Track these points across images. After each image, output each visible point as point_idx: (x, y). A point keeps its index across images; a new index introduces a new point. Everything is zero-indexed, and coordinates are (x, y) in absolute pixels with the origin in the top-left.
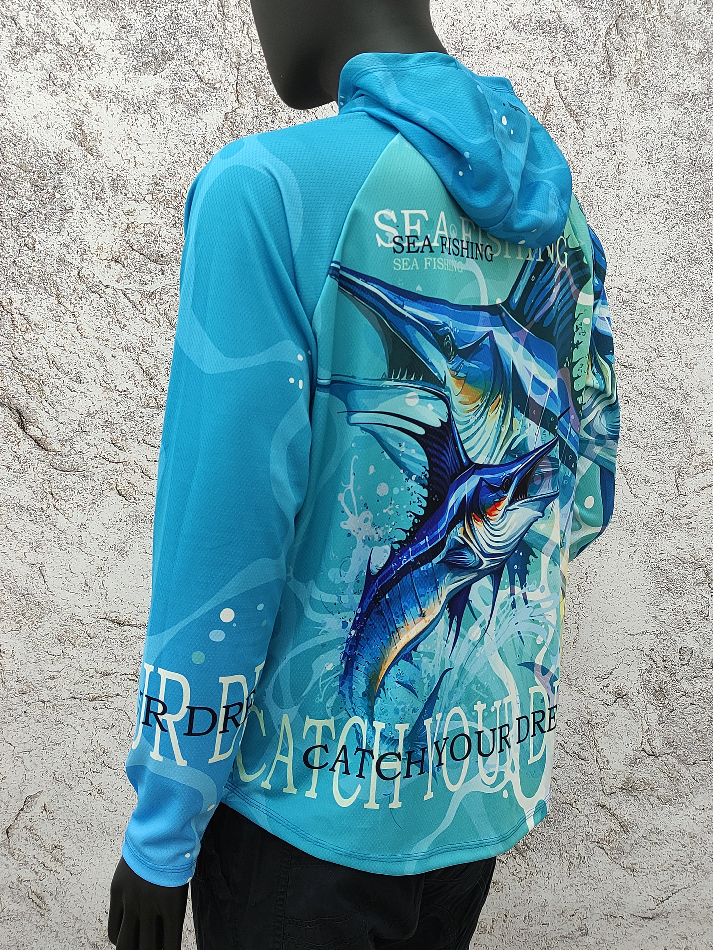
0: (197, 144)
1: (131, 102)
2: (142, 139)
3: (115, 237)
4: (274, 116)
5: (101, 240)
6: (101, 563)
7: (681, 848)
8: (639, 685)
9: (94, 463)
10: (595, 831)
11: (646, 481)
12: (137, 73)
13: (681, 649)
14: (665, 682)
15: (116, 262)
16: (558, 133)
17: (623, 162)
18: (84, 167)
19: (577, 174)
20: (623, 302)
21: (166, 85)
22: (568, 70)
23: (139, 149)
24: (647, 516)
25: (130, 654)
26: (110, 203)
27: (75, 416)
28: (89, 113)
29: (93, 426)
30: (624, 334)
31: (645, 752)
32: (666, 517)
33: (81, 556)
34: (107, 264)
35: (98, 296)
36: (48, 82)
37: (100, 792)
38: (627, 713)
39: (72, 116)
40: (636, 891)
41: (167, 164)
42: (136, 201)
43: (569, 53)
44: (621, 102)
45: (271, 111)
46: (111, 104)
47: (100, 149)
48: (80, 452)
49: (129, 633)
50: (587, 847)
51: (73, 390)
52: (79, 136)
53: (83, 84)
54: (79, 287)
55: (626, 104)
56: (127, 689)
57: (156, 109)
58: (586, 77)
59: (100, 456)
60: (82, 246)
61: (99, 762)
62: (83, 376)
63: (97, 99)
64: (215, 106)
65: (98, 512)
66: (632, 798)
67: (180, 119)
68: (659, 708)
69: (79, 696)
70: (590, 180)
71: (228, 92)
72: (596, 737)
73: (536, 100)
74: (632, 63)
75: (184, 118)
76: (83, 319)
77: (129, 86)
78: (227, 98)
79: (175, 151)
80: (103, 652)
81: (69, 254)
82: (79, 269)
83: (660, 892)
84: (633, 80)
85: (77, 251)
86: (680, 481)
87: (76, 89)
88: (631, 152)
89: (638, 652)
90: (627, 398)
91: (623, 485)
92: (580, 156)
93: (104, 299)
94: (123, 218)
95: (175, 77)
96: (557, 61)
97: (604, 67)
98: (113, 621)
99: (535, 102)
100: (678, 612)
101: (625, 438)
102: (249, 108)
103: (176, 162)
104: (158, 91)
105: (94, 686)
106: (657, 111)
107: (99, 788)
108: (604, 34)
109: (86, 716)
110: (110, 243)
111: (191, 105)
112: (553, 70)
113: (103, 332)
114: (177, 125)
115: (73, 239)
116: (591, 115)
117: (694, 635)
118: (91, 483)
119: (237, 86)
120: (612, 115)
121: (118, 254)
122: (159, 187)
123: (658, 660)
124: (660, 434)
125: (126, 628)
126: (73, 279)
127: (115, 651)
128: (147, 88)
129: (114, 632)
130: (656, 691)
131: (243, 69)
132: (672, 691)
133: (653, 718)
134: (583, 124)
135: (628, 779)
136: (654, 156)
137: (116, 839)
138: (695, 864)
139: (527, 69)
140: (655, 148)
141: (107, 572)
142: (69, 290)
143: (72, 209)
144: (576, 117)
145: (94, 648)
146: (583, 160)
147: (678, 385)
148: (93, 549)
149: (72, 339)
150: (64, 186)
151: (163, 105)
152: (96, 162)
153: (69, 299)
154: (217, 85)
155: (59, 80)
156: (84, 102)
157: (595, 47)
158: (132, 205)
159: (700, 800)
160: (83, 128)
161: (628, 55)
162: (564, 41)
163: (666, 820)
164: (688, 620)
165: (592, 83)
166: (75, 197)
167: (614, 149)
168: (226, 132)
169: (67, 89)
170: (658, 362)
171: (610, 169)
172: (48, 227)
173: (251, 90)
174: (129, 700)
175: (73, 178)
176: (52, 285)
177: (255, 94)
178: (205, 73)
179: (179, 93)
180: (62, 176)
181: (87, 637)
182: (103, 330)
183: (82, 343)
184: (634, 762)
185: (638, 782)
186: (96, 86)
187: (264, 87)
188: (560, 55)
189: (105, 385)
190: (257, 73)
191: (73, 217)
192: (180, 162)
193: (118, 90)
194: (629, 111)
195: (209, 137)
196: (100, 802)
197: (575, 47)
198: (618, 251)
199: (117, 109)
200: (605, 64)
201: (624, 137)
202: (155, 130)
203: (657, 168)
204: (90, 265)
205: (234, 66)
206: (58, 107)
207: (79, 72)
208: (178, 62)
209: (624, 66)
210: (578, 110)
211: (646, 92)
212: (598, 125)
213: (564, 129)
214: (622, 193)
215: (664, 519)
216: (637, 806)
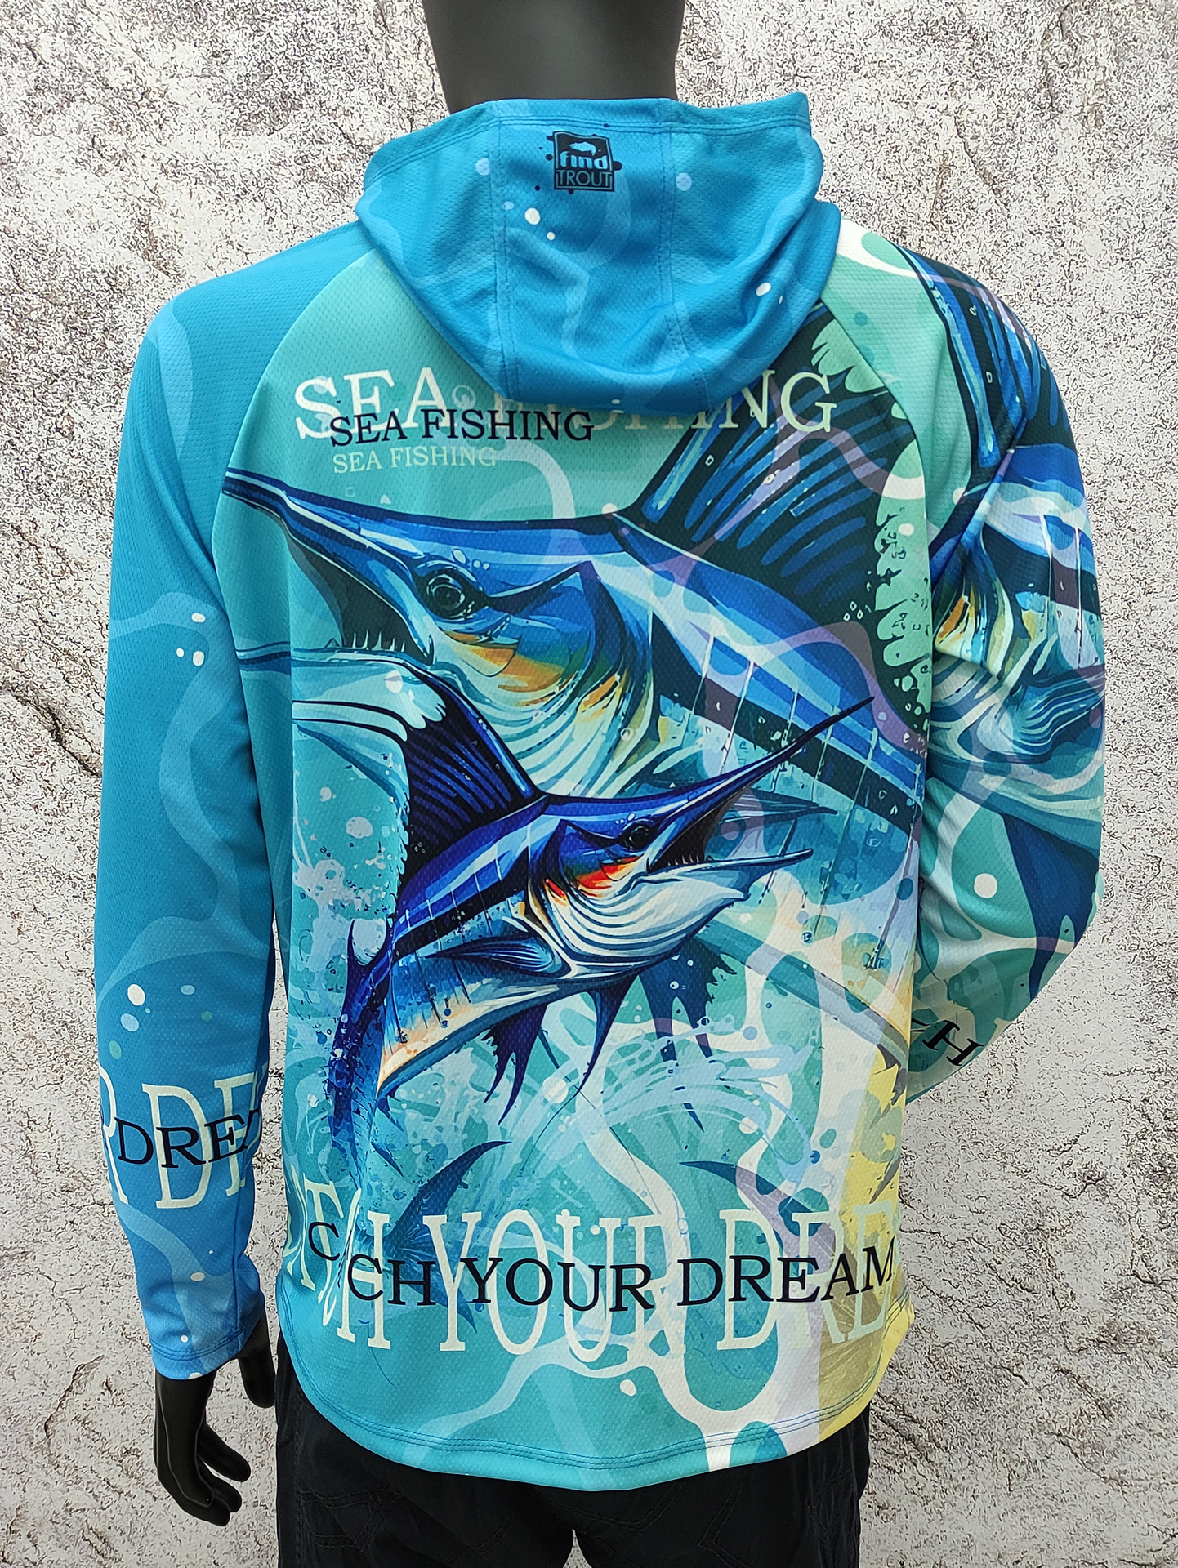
8: (1124, 1163)
10: (1053, 1415)
11: (1129, 809)
14: (1170, 1156)
17: (1077, 259)
21: (290, 151)
22: (979, 103)
24: (1132, 868)
32: (1166, 871)
36: (90, 153)
38: (1105, 1209)
40: (1127, 1518)
43: (979, 74)
44: (1072, 156)
50: (1040, 1444)
53: (149, 155)
55: (1080, 158)
66: (1117, 1358)
68: (1160, 1201)
70: (1021, 292)
72: (1052, 1252)
74: (1090, 87)
77: (226, 155)
83: (1169, 1520)
84: (1091, 117)
87: (137, 162)
88: (1091, 241)
89: (1121, 1105)
92: (1003, 250)
96: (958, 89)
104: (277, 161)
106: (1134, 169)
108: (1040, 40)
112: (953, 104)
116: (1020, 179)
123: (1157, 1117)
124: (1152, 726)
130: (1155, 1171)
133: (1151, 1217)
135: (1109, 1324)
136: (1130, 248)
139: (907, 103)
140: (1133, 232)
146: (1008, 257)
155: (109, 148)
156: (151, 185)
157: (1024, 63)
160: (150, 229)
161: (1081, 75)
162: (971, 54)
165: (1020, 125)
169: (123, 164)
170: (1146, 603)
171: (1056, 271)
172: (95, 397)
176: (104, 496)
178: (355, 128)
179: (311, 164)
184: (1119, 1295)
188: (963, 79)
197: (989, 63)
199: (207, 194)
200: (1043, 91)
203: (1136, 268)
206: (108, 194)
208: (309, 112)
209: (1076, 93)
210: (997, 172)
211: (1115, 137)
212: (1033, 197)
213: (974, 205)
214: (1077, 313)
215: (1162, 874)
216: (1126, 1372)
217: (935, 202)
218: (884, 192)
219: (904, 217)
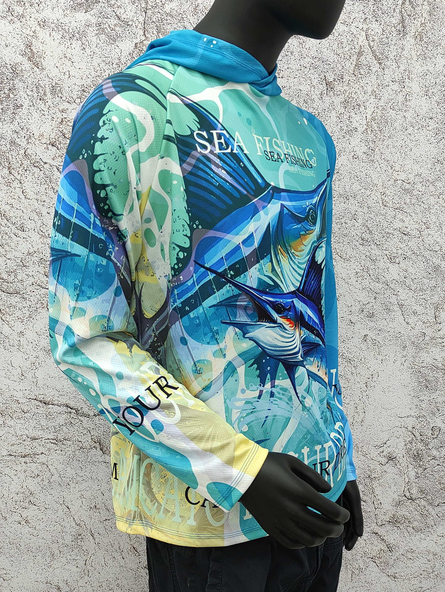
0: (114, 64)
1: (67, 31)
2: (75, 59)
3: (52, 128)
5: (42, 129)
6: (33, 360)
7: (427, 562)
8: (403, 452)
9: (31, 288)
10: (370, 550)
11: (415, 313)
12: (73, 11)
13: (433, 427)
14: (421, 450)
15: (52, 145)
16: (366, 71)
17: (409, 94)
18: (32, 76)
19: (378, 100)
20: (405, 190)
21: (94, 20)
22: (376, 28)
23: (72, 65)
24: (414, 336)
25: (52, 425)
26: (50, 103)
27: (19, 254)
28: (37, 37)
29: (32, 262)
30: (405, 212)
31: (406, 497)
32: (427, 338)
33: (20, 354)
34: (46, 147)
35: (39, 169)
36: (8, 13)
37: (27, 522)
38: (395, 470)
39: (24, 39)
41: (92, 77)
42: (68, 102)
43: (376, 16)
44: (410, 52)
46: (53, 31)
47: (44, 64)
48: (21, 280)
49: (52, 410)
50: (364, 562)
51: (18, 236)
52: (29, 53)
53: (33, 16)
54: (25, 162)
55: (413, 53)
56: (49, 450)
57: (86, 37)
58: (387, 33)
59: (36, 283)
60: (28, 133)
61: (27, 501)
62: (26, 226)
63: (43, 28)
64: (128, 38)
65: (33, 323)
66: (396, 529)
67: (102, 45)
68: (416, 467)
69: (15, 454)
70: (387, 105)
71: (138, 28)
72: (374, 486)
74: (419, 25)
75: (106, 45)
76: (27, 185)
77: (66, 20)
78: (137, 32)
79: (98, 68)
80: (33, 423)
81: (18, 138)
82: (25, 149)
84: (419, 37)
85: (25, 136)
86: (437, 313)
87: (28, 19)
88: (415, 87)
89: (404, 429)
90: (405, 256)
91: (399, 315)
92: (381, 87)
93: (43, 172)
94: (59, 115)
95: (100, 15)
96: (368, 21)
97: (399, 27)
98: (41, 401)
99: (352, 48)
100: (432, 402)
101: (402, 283)
103: (99, 76)
104: (88, 24)
105: (26, 447)
106: (433, 59)
107: (26, 519)
108: (401, 4)
109: (19, 468)
110: (49, 132)
111: (111, 36)
112: (365, 27)
113: (41, 196)
114: (100, 50)
115: (22, 127)
116: (389, 59)
117: (442, 418)
118: (29, 303)
119: (144, 25)
120: (404, 61)
121: (54, 140)
122: (86, 94)
123: (417, 435)
124: (426, 281)
125: (50, 406)
126: (21, 156)
127: (42, 422)
128: (79, 22)
129: (42, 409)
130: (415, 456)
131: (149, 12)
132: (425, 456)
133: (412, 474)
134: (383, 66)
135: (394, 515)
136: (430, 90)
137: (37, 555)
138: (436, 573)
139: (347, 25)
140: (431, 85)
141: (38, 366)
142: (17, 164)
143: (22, 106)
144: (379, 60)
145: (26, 420)
146: (382, 90)
147: (439, 248)
148: (28, 349)
149: (18, 199)
150: (16, 89)
151: (91, 35)
152: (41, 73)
153: (17, 171)
154: (130, 23)
155: (16, 12)
156: (33, 29)
157: (394, 13)
158: (66, 105)
159: (440, 530)
160: (32, 48)
161: (416, 20)
162: (374, 7)
163: (418, 543)
164: (438, 408)
165: (391, 38)
166: (24, 97)
167: (404, 84)
169: (22, 19)
170: (427, 232)
171: (401, 98)
172: (4, 118)
173: (154, 28)
174: (50, 457)
175: (23, 84)
176: (5, 160)
177: (157, 31)
178: (122, 13)
179: (102, 27)
180: (15, 82)
181: (22, 412)
182: (42, 194)
183: (25, 202)
184: (399, 504)
185: (400, 517)
186: (42, 18)
187: (164, 26)
188: (370, 17)
189: (41, 233)
190: (159, 16)
191: (22, 112)
192: (102, 76)
193: (58, 22)
194: (415, 58)
195: (123, 60)
196: (26, 529)
197: (380, 11)
198: (403, 155)
199: (57, 36)
200: (401, 25)
201: (411, 76)
202: (85, 52)
203: (432, 99)
204: (33, 147)
205: (143, 10)
206: (14, 32)
207: (30, 7)
208: (103, 5)
209: (413, 27)
210: (381, 56)
211: (427, 46)
212: (394, 67)
213: (371, 68)
214: (407, 115)
215: (425, 339)
216: (399, 534)
217: (356, 66)
218: (336, 60)
219: (343, 71)
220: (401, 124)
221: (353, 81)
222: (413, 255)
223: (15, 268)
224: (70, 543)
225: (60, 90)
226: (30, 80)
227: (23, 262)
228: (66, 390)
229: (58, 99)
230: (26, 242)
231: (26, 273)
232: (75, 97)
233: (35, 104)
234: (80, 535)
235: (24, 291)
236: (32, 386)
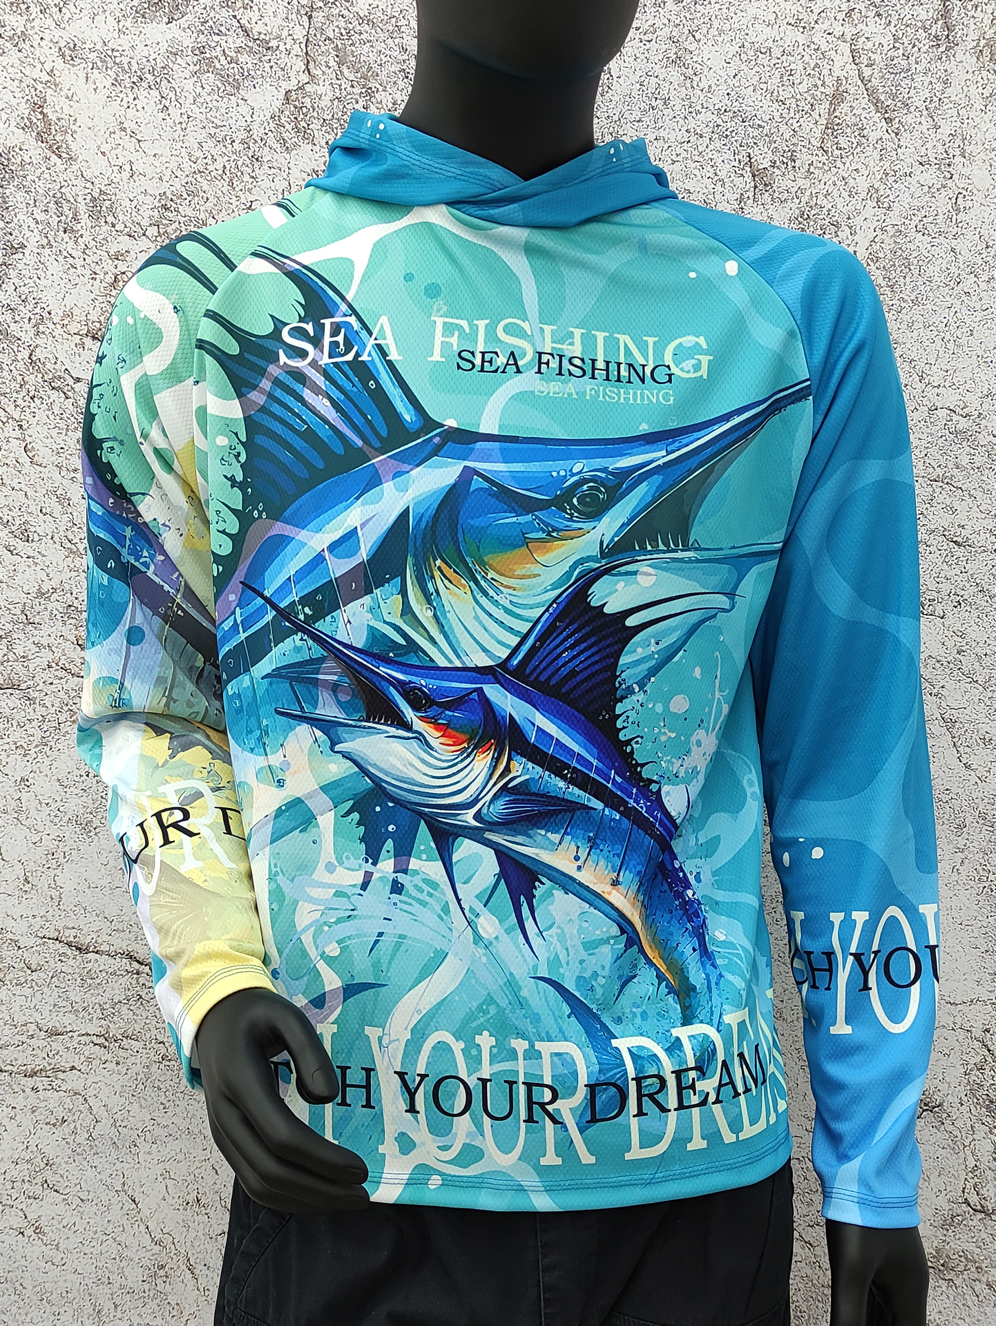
0: (237, 142)
1: (127, 68)
2: (145, 133)
3: (93, 296)
4: (368, 98)
5: (69, 301)
6: (52, 846)
9: (47, 675)
12: (140, 20)
15: (94, 338)
16: (853, 140)
18: (45, 176)
19: (884, 211)
20: (956, 433)
23: (138, 148)
25: (96, 1001)
26: (87, 238)
27: (15, 596)
28: (56, 85)
29: (47, 613)
30: (957, 488)
31: (969, 1205)
33: (20, 833)
34: (78, 341)
35: (62, 395)
37: (38, 1230)
39: (27, 89)
41: (184, 175)
42: (130, 236)
45: (364, 90)
46: (94, 70)
47: (73, 146)
48: (23, 657)
49: (96, 965)
51: (15, 552)
52: (38, 124)
54: (31, 379)
56: (89, 1060)
57: (169, 82)
58: (906, 45)
59: (57, 664)
60: (37, 310)
61: (39, 1180)
62: (33, 529)
63: (71, 62)
64: (268, 79)
65: (50, 759)
67: (208, 99)
69: (9, 1068)
71: (291, 55)
73: (818, 81)
75: (216, 97)
76: (36, 433)
78: (289, 65)
79: (200, 154)
80: (51, 996)
81: (15, 322)
82: (32, 348)
85: (30, 319)
90: (958, 598)
91: (946, 746)
93: (72, 401)
94: (109, 265)
95: (203, 28)
97: (937, 29)
98: (69, 944)
99: (816, 86)
101: (951, 665)
102: (327, 83)
103: (200, 172)
105: (34, 1052)
107: (37, 1224)
109: (19, 1101)
110: (85, 306)
111: (228, 75)
113: (68, 457)
114: (203, 110)
115: (23, 297)
118: (41, 711)
119: (306, 46)
120: (949, 111)
121: (98, 325)
122: (170, 214)
125: (91, 956)
126: (20, 365)
127: (72, 996)
128: (154, 45)
129: (71, 962)
131: (319, 17)
134: (897, 126)
137: (62, 1311)
141: (62, 860)
142: (14, 384)
143: (23, 246)
144: (886, 112)
145: (36, 988)
148: (39, 820)
149: (15, 466)
150: (11, 208)
151: (181, 74)
152: (66, 169)
153: (12, 399)
154: (273, 44)
158: (124, 243)
166: (29, 227)
167: (951, 169)
168: (285, 123)
173: (330, 53)
174: (92, 1078)
175: (26, 195)
177: (337, 59)
180: (7, 191)
181: (26, 969)
182: (69, 452)
183: (32, 473)
185: (954, 1257)
186: (69, 41)
187: (354, 48)
189: (69, 545)
190: (342, 24)
191: (24, 261)
192: (207, 172)
193: (106, 48)
194: (979, 105)
195: (258, 132)
196: (36, 1249)
198: (951, 346)
201: (968, 149)
202: (167, 117)
204: (49, 342)
205: (303, 12)
207: (42, 16)
220: (944, 268)
221: (820, 165)
222: (980, 595)
223: (9, 627)
224: (138, 1286)
225: (112, 207)
226: (41, 186)
227: (28, 613)
228: (127, 919)
229: (106, 228)
230: (34, 567)
231: (34, 639)
232: (145, 223)
233: (52, 240)
234: (162, 1267)
235: (29, 683)
236: (49, 909)
